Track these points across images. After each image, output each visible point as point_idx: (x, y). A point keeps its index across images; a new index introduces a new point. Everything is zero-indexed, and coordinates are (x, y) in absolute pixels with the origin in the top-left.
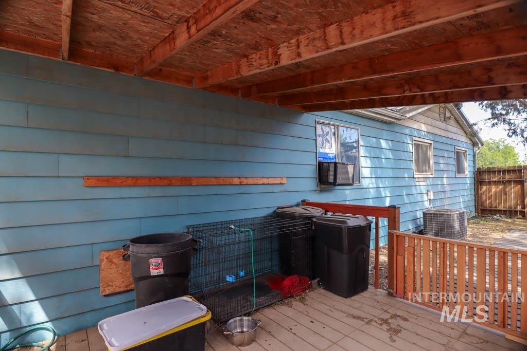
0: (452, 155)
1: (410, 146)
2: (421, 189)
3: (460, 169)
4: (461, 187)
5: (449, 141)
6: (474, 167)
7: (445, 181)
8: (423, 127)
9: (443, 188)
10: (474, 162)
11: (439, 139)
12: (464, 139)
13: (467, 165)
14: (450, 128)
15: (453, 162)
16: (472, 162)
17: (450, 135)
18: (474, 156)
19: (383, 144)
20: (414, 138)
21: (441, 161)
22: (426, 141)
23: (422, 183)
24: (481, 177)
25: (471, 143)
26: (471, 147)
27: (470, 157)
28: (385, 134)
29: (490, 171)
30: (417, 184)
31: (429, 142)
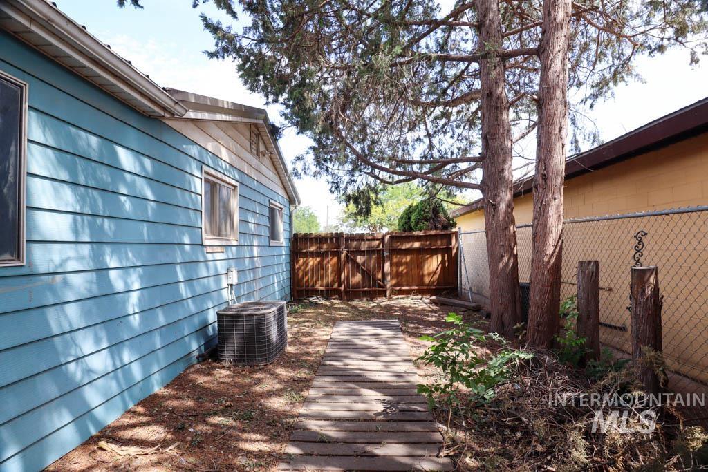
0: (267, 212)
1: (197, 181)
2: (216, 268)
3: (274, 235)
4: (276, 260)
5: (262, 190)
6: (290, 232)
7: (256, 251)
8: (224, 154)
9: (253, 263)
10: (290, 225)
11: (247, 182)
12: (281, 191)
13: (282, 227)
14: (263, 168)
15: (267, 222)
16: (288, 226)
17: (264, 180)
18: (291, 217)
20: (205, 168)
21: (251, 219)
22: (227, 179)
23: (218, 256)
24: (299, 245)
25: (286, 197)
26: (286, 202)
27: (286, 218)
29: (308, 239)
30: (209, 257)
31: (234, 182)
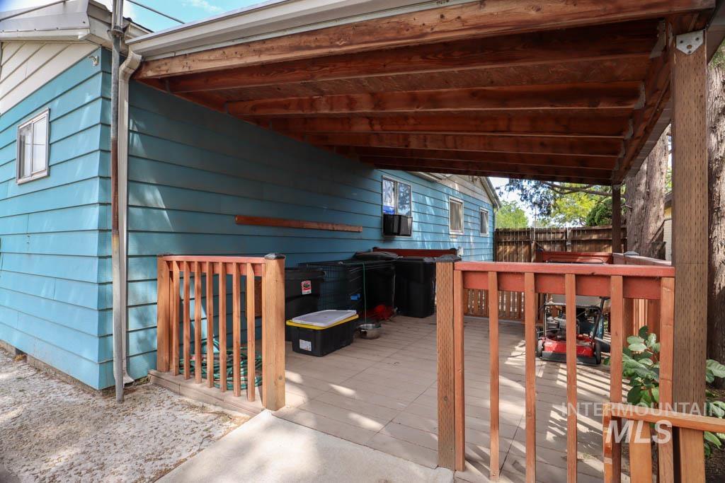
0: (478, 215)
1: (447, 204)
2: (453, 246)
3: (483, 230)
4: (483, 246)
5: (475, 202)
6: (494, 228)
7: (472, 239)
8: (457, 187)
9: (471, 246)
10: (494, 223)
11: (468, 199)
12: (487, 200)
13: (488, 225)
14: (477, 189)
15: (478, 221)
16: (492, 223)
17: (477, 196)
18: (494, 217)
19: (428, 201)
20: (450, 197)
21: (469, 220)
22: (458, 200)
23: (455, 240)
24: (500, 237)
25: (490, 203)
26: (491, 208)
27: (490, 218)
28: (430, 192)
29: (506, 232)
30: (451, 240)
31: (461, 201)
